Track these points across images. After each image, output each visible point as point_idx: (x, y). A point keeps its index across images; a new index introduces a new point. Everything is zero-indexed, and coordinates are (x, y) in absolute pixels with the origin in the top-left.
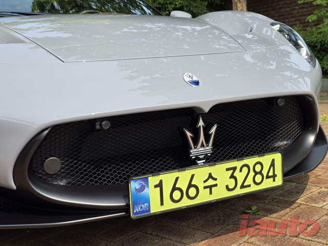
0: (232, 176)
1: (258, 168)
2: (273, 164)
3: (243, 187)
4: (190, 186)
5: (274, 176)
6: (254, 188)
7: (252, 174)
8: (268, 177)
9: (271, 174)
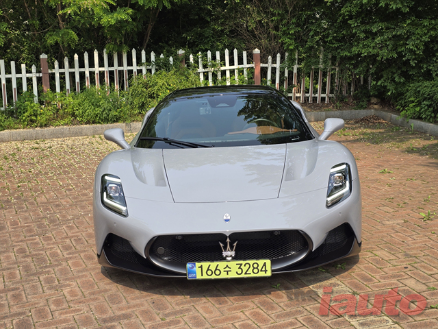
0: (239, 268)
1: (255, 266)
2: (265, 264)
3: (246, 273)
4: (216, 269)
5: (266, 271)
6: (253, 275)
7: (252, 268)
8: (261, 271)
9: (264, 269)
